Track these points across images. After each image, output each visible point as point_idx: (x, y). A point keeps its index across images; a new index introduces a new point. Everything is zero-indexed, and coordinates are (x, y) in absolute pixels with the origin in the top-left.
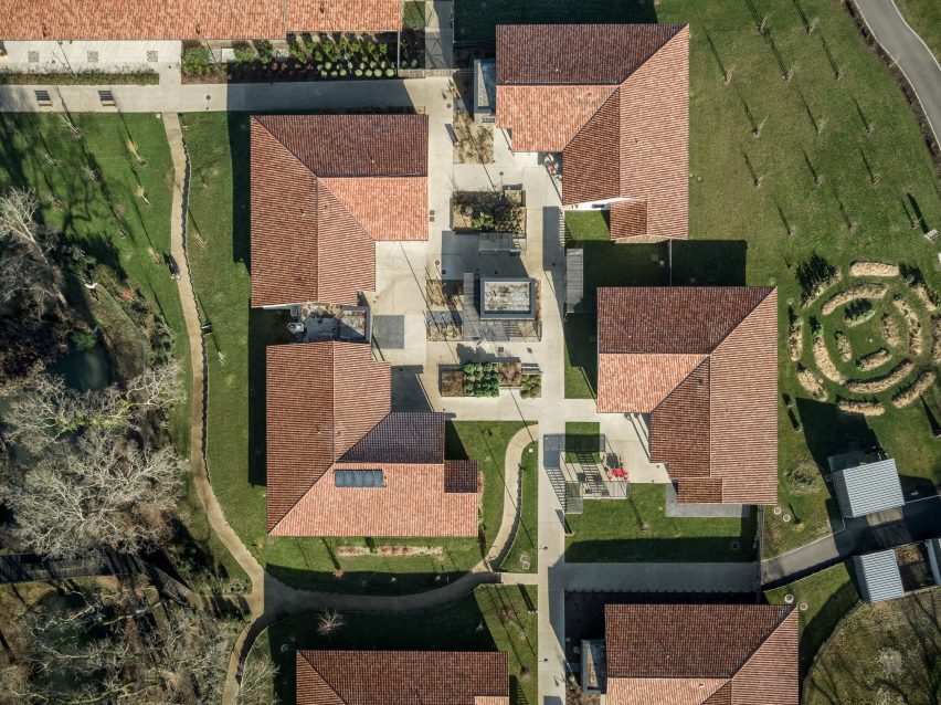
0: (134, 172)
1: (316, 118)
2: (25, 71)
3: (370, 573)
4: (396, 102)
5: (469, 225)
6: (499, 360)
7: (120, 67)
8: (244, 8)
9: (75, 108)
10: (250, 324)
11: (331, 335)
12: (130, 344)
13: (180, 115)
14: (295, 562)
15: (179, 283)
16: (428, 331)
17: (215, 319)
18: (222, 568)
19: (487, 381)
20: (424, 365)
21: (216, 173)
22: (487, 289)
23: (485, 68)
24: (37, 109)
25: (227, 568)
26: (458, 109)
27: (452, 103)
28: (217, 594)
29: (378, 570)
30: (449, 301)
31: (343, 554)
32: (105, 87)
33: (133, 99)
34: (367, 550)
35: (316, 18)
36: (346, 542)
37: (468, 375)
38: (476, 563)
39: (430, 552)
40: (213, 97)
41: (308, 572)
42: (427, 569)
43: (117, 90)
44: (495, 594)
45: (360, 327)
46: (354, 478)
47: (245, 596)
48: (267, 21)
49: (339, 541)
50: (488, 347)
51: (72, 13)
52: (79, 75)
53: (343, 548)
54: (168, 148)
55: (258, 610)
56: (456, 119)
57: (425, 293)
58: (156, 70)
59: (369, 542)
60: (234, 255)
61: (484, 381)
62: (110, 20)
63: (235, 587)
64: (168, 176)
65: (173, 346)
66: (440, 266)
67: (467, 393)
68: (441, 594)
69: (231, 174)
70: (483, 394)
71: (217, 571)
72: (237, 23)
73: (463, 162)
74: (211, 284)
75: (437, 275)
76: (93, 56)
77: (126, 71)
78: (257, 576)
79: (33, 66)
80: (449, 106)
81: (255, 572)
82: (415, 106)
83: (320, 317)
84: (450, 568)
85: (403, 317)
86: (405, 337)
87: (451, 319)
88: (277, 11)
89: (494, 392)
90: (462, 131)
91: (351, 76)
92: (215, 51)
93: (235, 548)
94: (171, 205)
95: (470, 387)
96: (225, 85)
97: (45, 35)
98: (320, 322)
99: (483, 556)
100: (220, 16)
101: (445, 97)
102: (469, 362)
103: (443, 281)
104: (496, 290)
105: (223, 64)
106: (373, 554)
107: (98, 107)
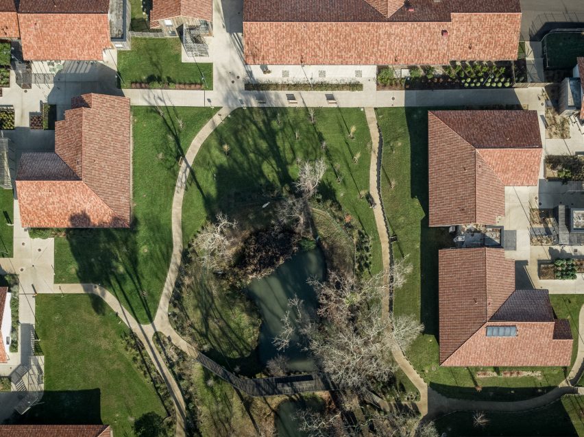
0: (347, 143)
1: (469, 112)
2: (280, 82)
3: (495, 388)
4: (510, 102)
5: (556, 175)
6: (576, 257)
7: (339, 80)
8: (425, 47)
9: (310, 104)
10: (422, 236)
11: (479, 243)
12: (342, 248)
13: (375, 109)
14: (449, 381)
15: (374, 210)
16: (531, 239)
17: (399, 233)
18: (401, 385)
19: (569, 270)
20: (529, 260)
21: (400, 144)
22: (575, 215)
23: (572, 82)
24: (287, 105)
25: (405, 385)
26: (548, 106)
27: (544, 102)
28: (398, 401)
29: (501, 386)
30: (544, 221)
31: (479, 376)
32: (329, 92)
33: (346, 100)
34: (495, 374)
35: (466, 53)
36: (482, 369)
37: (558, 266)
38: (561, 381)
39: (533, 375)
40: (396, 99)
41: (458, 387)
42: (531, 385)
43: (336, 93)
44: (574, 400)
45: (497, 238)
46: (498, 331)
47: (416, 402)
48: (439, 54)
49: (477, 369)
50: (568, 249)
51: (320, 49)
52: (314, 85)
53: (479, 372)
54: (368, 129)
55: (424, 411)
56: (547, 112)
57: (529, 216)
58: (361, 82)
59: (496, 369)
60: (412, 194)
61: (567, 270)
62: (343, 53)
63: (409, 397)
64: (369, 146)
65: (371, 249)
66: (537, 200)
67: (557, 277)
68: (540, 400)
69: (409, 145)
70: (568, 278)
71: (398, 387)
72: (421, 55)
73: (551, 137)
74: (397, 211)
75: (536, 206)
76: (322, 73)
77: (343, 83)
78: (423, 389)
79: (285, 80)
80: (542, 104)
81: (422, 387)
82: (522, 104)
83: (472, 232)
84: (545, 384)
85: (515, 231)
86: (517, 243)
87: (545, 232)
88: (446, 48)
89: (574, 277)
90: (550, 119)
91: (483, 86)
92: (398, 71)
93: (410, 373)
94: (370, 163)
95: (559, 274)
96: (404, 91)
97: (302, 62)
98: (473, 235)
99: (566, 377)
100: (410, 51)
101: (539, 99)
102: (558, 259)
103: (540, 210)
104: (580, 215)
105: (402, 79)
106: (499, 377)
107: (326, 104)
